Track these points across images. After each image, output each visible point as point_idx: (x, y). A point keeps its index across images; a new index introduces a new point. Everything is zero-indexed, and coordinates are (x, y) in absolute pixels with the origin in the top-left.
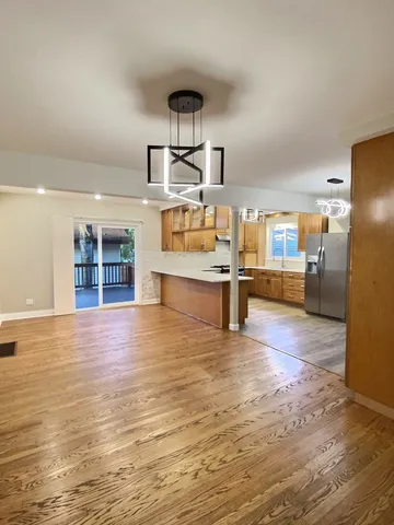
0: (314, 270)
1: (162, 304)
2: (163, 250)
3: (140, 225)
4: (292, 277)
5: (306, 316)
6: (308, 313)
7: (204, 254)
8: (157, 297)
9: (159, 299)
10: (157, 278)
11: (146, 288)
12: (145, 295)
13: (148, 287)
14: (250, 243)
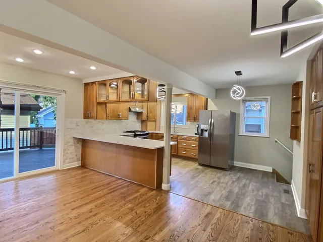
0: (206, 134)
1: (83, 166)
2: (85, 117)
3: (63, 94)
4: (185, 139)
5: (200, 167)
6: (200, 164)
7: (119, 121)
8: (78, 160)
9: (80, 162)
10: (78, 143)
11: (67, 153)
12: (66, 159)
13: (69, 152)
14: (151, 115)
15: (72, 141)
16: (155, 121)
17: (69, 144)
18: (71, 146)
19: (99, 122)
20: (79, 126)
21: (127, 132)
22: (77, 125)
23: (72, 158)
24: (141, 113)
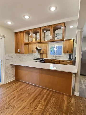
1: (17, 80)
3: (3, 38)
4: (64, 62)
8: (14, 77)
9: (15, 77)
10: (13, 67)
11: (8, 74)
12: (7, 77)
13: (8, 73)
14: (45, 51)
15: (10, 67)
16: (46, 54)
17: (8, 69)
18: (9, 69)
19: (23, 55)
20: (13, 57)
21: (35, 59)
22: (12, 57)
23: (11, 76)
24: (41, 50)
